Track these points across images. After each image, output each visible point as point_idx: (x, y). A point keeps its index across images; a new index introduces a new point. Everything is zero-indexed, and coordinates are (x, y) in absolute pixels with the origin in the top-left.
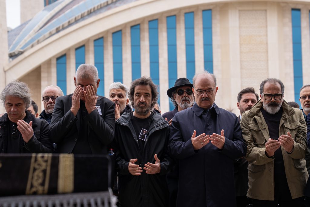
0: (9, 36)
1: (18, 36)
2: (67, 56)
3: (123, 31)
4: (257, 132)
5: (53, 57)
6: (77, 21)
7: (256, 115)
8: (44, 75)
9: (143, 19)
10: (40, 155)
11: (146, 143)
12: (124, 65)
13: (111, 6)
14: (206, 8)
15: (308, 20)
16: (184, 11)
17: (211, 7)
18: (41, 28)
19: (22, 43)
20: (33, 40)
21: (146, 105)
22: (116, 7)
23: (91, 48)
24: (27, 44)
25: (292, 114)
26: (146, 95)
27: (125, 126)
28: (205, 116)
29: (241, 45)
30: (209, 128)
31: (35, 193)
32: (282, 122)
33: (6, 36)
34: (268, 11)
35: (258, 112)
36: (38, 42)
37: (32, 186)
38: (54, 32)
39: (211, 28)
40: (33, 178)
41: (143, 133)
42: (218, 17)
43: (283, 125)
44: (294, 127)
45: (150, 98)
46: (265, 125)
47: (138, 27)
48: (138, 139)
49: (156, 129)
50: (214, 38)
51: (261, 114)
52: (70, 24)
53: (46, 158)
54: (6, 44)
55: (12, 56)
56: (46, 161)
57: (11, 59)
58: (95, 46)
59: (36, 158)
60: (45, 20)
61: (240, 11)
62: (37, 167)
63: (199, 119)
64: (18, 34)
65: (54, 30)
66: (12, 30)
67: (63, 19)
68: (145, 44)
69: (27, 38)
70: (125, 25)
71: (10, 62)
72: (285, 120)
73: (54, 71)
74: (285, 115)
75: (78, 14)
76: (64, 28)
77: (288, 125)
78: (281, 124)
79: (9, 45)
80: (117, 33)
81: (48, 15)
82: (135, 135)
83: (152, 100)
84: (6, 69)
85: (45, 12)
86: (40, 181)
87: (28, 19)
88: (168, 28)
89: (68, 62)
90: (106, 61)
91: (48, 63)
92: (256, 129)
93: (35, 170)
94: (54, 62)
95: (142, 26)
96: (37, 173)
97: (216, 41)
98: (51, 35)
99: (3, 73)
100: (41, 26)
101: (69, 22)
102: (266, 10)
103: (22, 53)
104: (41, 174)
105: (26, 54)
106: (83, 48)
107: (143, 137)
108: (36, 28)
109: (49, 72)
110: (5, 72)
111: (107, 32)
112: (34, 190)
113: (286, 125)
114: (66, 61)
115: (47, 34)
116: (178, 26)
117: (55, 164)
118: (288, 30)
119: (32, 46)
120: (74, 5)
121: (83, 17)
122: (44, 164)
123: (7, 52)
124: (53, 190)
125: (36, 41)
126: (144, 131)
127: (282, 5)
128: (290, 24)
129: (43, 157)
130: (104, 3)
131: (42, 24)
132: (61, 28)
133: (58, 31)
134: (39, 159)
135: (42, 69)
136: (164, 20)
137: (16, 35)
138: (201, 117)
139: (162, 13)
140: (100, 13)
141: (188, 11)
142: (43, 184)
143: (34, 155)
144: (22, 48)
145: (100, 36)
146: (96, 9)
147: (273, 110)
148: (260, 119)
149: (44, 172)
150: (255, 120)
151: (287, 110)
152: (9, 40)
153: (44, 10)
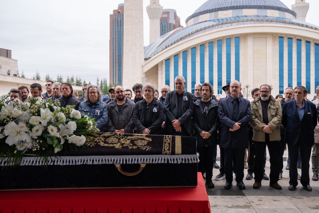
0: (144, 50)
1: (149, 50)
2: (170, 59)
3: (196, 47)
4: (257, 110)
5: (164, 60)
6: (175, 43)
7: (257, 102)
8: (159, 68)
9: (206, 42)
10: (167, 136)
11: (207, 114)
12: (196, 63)
13: (191, 35)
14: (237, 36)
15: (287, 42)
16: (226, 38)
17: (239, 36)
18: (158, 47)
19: (150, 53)
20: (155, 52)
21: (207, 95)
22: (193, 36)
23: (181, 55)
24: (152, 54)
25: (275, 102)
26: (207, 90)
27: (198, 106)
28: (234, 102)
29: (253, 54)
30: (236, 108)
31: (166, 154)
32: (269, 105)
33: (143, 50)
34: (267, 38)
35: (258, 100)
36: (157, 53)
37: (165, 151)
38: (165, 48)
39: (239, 46)
40: (165, 147)
41: (206, 109)
42: (243, 41)
43: (270, 107)
44: (275, 108)
45: (209, 92)
46: (261, 107)
47: (203, 45)
48: (204, 112)
49: (212, 107)
50: (240, 51)
51: (260, 102)
52: (172, 44)
53: (170, 137)
54: (143, 54)
55: (146, 59)
56: (170, 139)
57: (145, 61)
58: (183, 54)
59: (166, 136)
60: (160, 42)
61: (253, 38)
62: (166, 141)
63: (232, 104)
64: (149, 49)
65: (164, 47)
66: (146, 47)
67: (168, 42)
68: (207, 54)
69: (152, 51)
70: (197, 44)
71: (145, 62)
72: (271, 104)
73: (164, 66)
74: (271, 102)
75: (176, 40)
76: (169, 46)
77: (272, 107)
78: (269, 106)
79: (145, 54)
80: (194, 48)
81: (162, 40)
82: (202, 110)
83: (210, 93)
84: (143, 66)
85: (161, 38)
86: (168, 148)
87: (153, 42)
88: (218, 46)
89: (170, 61)
90: (188, 62)
91: (162, 62)
92: (256, 109)
93: (165, 143)
94: (164, 62)
95: (205, 45)
96: (166, 144)
97: (241, 52)
98: (163, 49)
99: (142, 67)
100: (159, 45)
101: (171, 43)
102: (266, 37)
103: (150, 58)
104: (168, 145)
105: (152, 58)
106: (178, 55)
107: (206, 111)
108: (157, 46)
109: (162, 67)
110: (143, 67)
111: (189, 48)
112: (165, 152)
113: (271, 107)
114: (170, 62)
115: (161, 49)
116: (223, 45)
117: (173, 140)
118: (277, 47)
119: (155, 55)
120: (174, 35)
121: (178, 41)
122: (169, 140)
123: (144, 57)
124: (173, 153)
125: (156, 52)
126: (206, 108)
127: (274, 35)
128: (278, 44)
129: (168, 137)
130: (188, 34)
131: (159, 44)
132: (167, 46)
133: (166, 47)
134: (167, 138)
135: (159, 66)
136: (216, 42)
137: (148, 50)
138: (232, 102)
139: (215, 39)
140: (186, 39)
141: (228, 38)
142: (169, 150)
143: (165, 135)
144: (150, 56)
145: (186, 50)
146: (184, 37)
147: (264, 99)
148: (259, 104)
149: (169, 144)
150: (256, 104)
151: (272, 100)
152: (145, 52)
153: (160, 38)
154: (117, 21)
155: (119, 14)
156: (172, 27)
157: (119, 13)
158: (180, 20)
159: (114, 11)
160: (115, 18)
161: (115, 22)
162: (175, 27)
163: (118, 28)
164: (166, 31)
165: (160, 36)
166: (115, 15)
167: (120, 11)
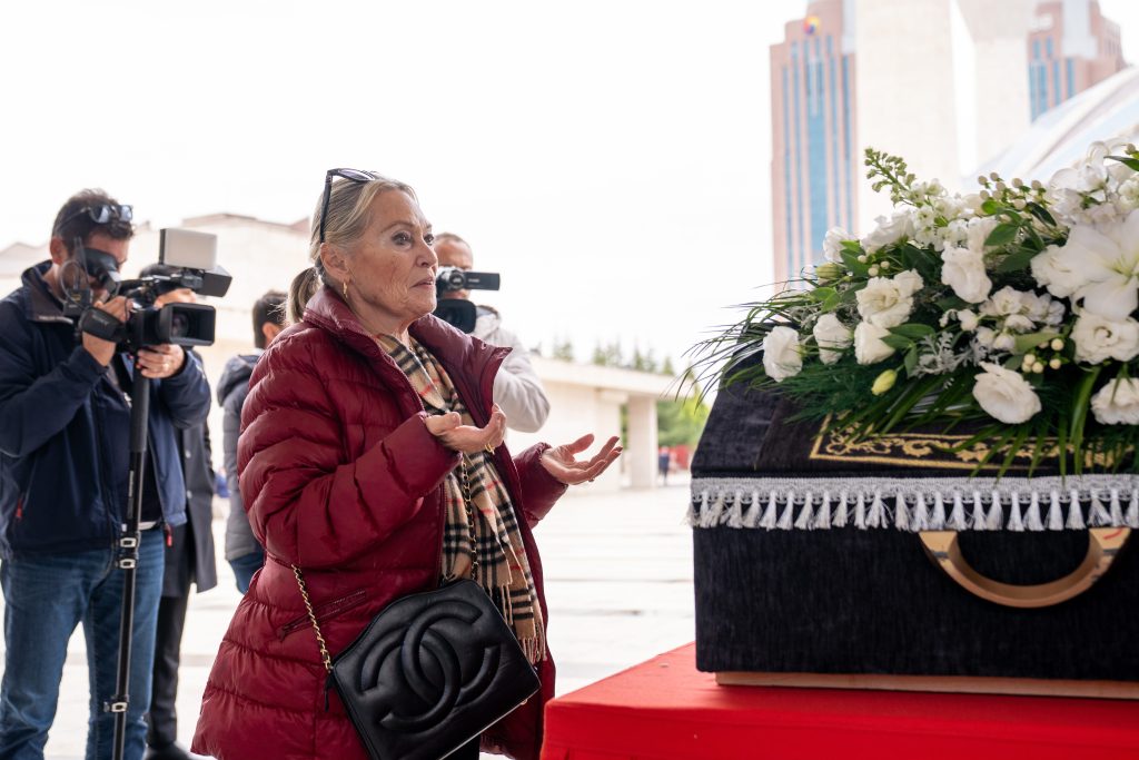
154: (801, 72)
155: (811, 39)
156: (1079, 77)
157: (810, 30)
158: (1118, 36)
159: (789, 26)
160: (794, 57)
161: (796, 76)
162: (1093, 75)
163: (808, 106)
164: (1050, 98)
165: (1034, 119)
166: (794, 44)
167: (814, 22)
